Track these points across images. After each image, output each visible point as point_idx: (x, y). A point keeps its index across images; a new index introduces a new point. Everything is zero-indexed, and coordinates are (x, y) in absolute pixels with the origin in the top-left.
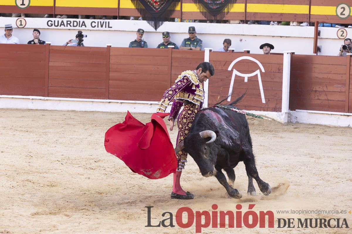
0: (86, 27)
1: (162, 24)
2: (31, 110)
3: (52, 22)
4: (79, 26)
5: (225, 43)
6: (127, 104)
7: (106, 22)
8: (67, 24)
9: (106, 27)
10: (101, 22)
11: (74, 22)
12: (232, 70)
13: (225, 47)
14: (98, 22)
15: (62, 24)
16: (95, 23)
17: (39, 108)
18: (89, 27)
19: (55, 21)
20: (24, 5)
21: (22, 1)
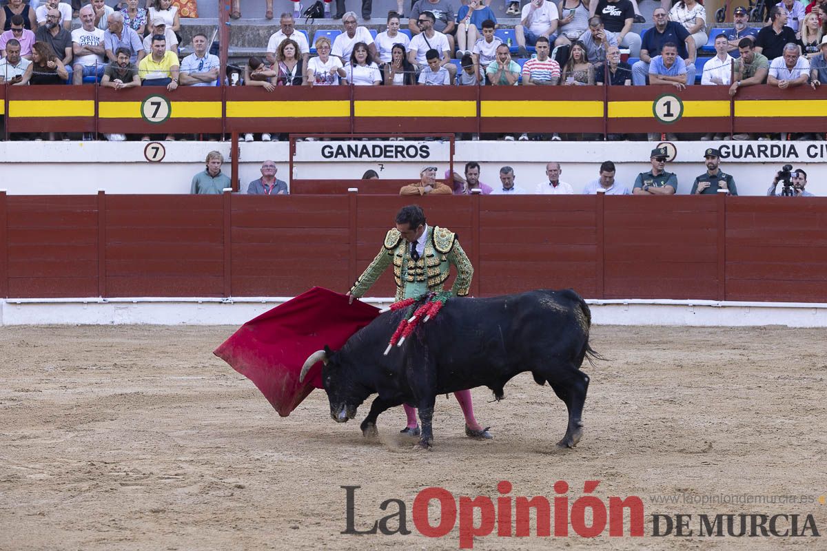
0: (797, 156)
3: (728, 148)
8: (759, 151)
14: (822, 146)
15: (750, 151)
16: (816, 147)
17: (708, 324)
18: (803, 156)
19: (734, 146)
20: (672, 115)
21: (666, 108)
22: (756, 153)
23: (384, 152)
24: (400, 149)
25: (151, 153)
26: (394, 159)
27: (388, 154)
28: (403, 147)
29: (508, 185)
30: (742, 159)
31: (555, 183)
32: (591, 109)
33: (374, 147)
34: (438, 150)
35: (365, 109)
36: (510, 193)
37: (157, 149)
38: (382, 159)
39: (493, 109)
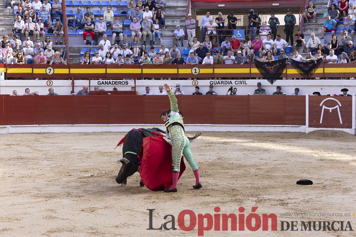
0: (232, 84)
1: (275, 81)
2: (206, 132)
3: (213, 82)
4: (228, 84)
5: (296, 91)
6: (260, 127)
7: (243, 81)
8: (221, 83)
9: (243, 84)
10: (240, 81)
11: (225, 81)
12: (322, 106)
13: (296, 92)
14: (239, 81)
15: (219, 82)
16: (237, 82)
17: (210, 131)
18: (234, 84)
19: (214, 81)
20: (197, 73)
21: (195, 71)
22: (221, 84)
23: (115, 83)
24: (120, 82)
25: (48, 83)
26: (118, 85)
27: (116, 84)
28: (121, 82)
29: (148, 92)
30: (217, 85)
31: (161, 92)
32: (173, 71)
33: (112, 82)
34: (131, 82)
35: (110, 71)
36: (148, 94)
37: (50, 82)
38: (115, 85)
39: (146, 71)
